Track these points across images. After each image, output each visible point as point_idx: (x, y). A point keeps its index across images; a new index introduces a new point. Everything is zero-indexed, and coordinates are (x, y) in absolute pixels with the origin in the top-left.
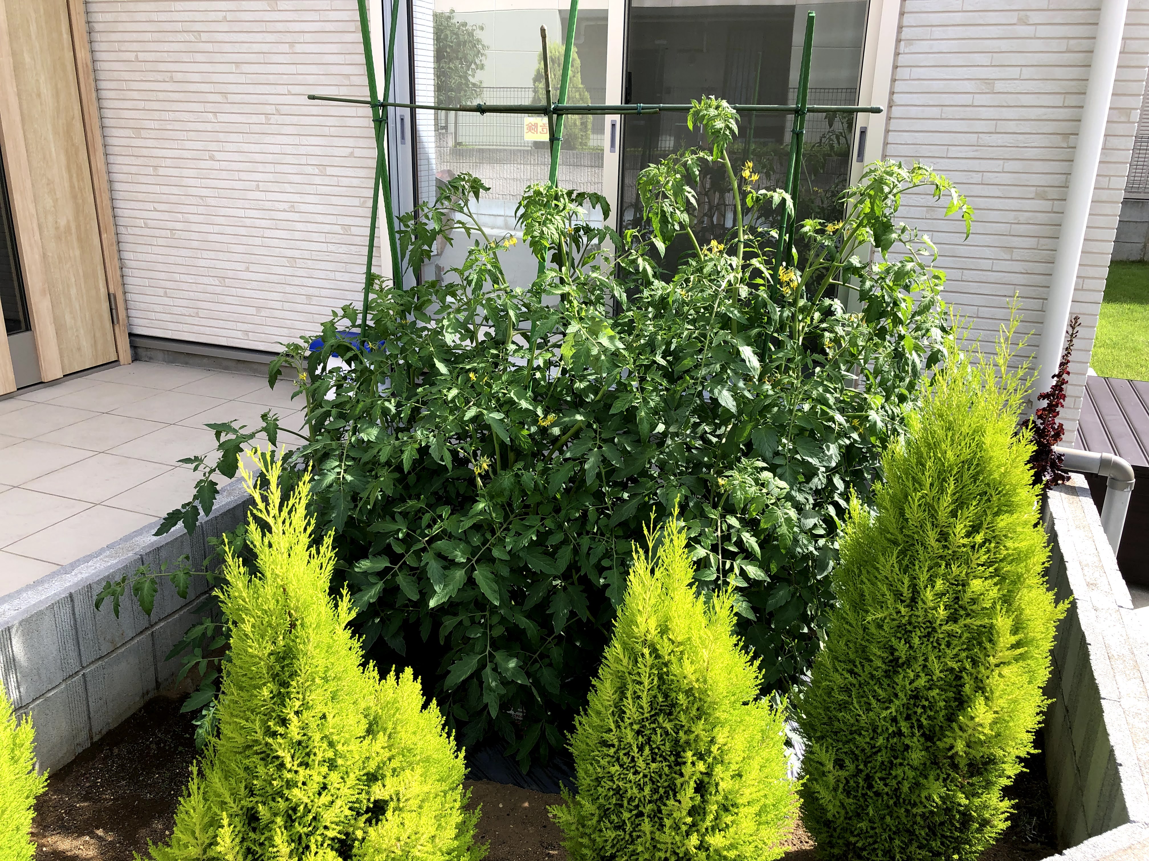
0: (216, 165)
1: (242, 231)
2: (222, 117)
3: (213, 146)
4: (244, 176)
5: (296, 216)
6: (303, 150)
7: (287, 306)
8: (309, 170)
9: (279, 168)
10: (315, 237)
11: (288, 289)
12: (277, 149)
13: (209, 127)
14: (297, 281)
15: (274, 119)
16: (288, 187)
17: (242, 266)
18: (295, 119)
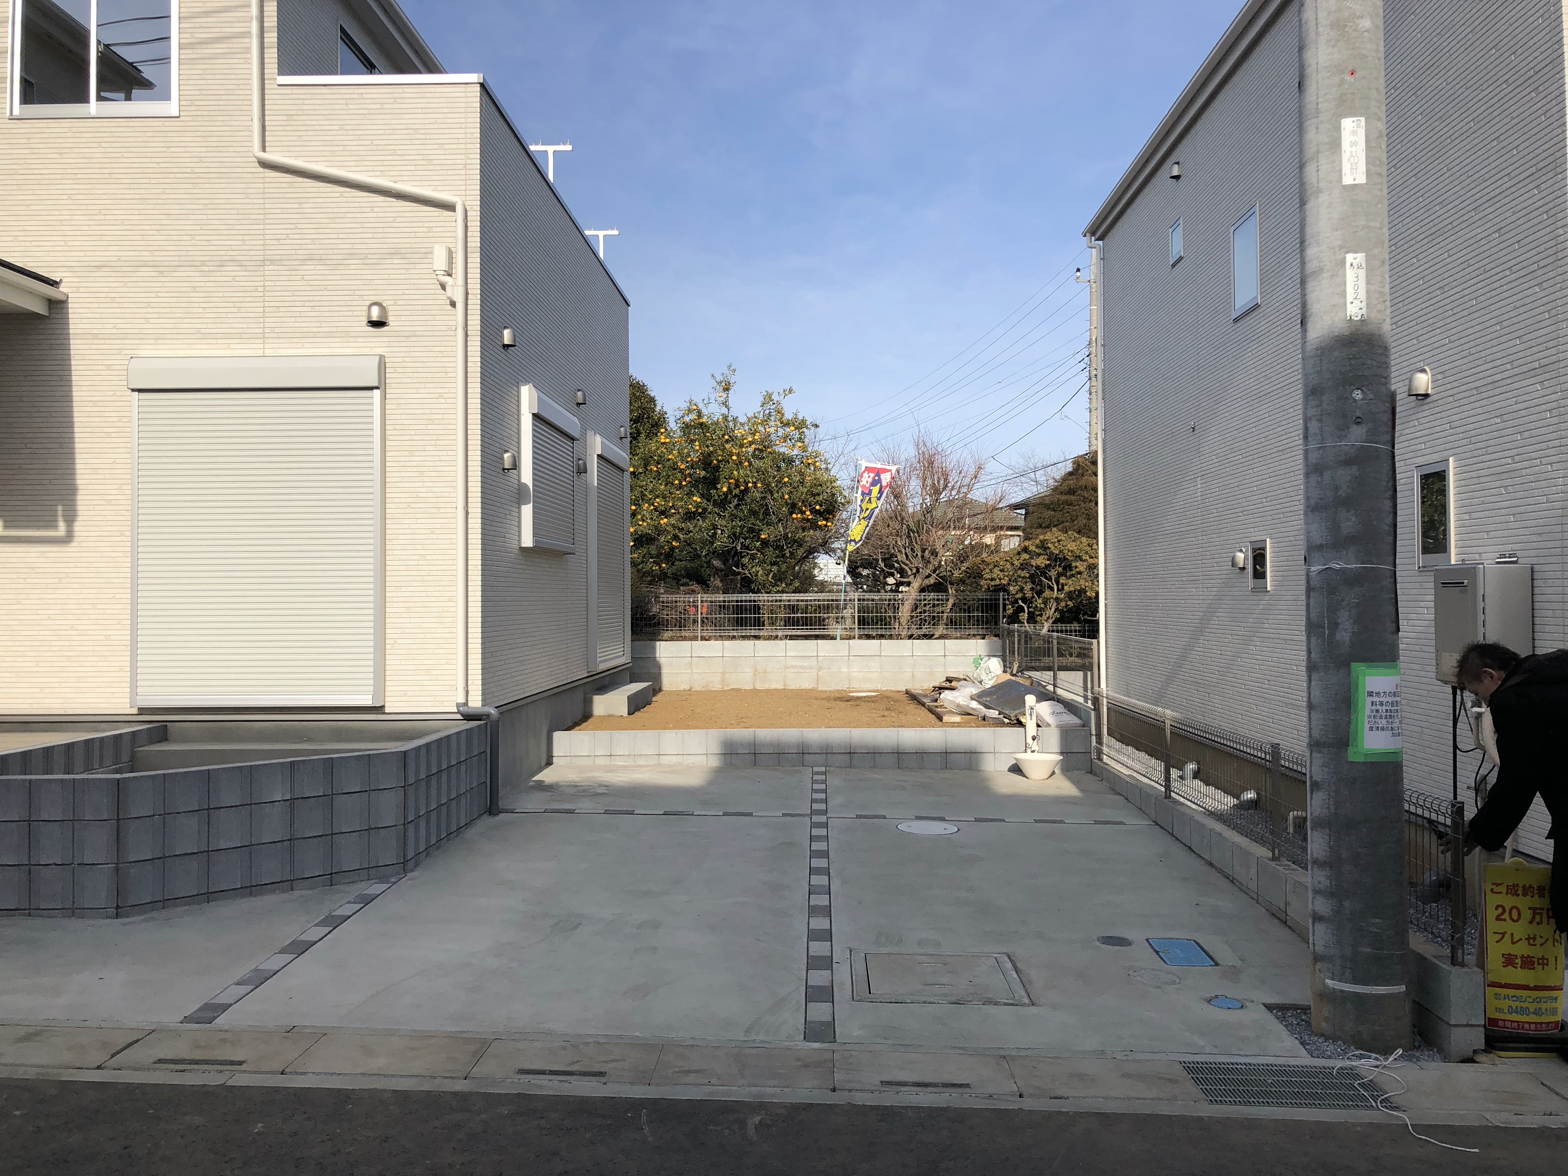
0: (22, 607)
1: (37, 643)
2: (28, 581)
3: (21, 596)
4: (39, 612)
5: (75, 633)
6: (82, 596)
7: (62, 685)
8: (86, 606)
9: (65, 607)
10: (86, 643)
11: (65, 675)
12: (65, 596)
13: (20, 586)
14: (72, 669)
15: (64, 581)
16: (70, 617)
17: (33, 664)
18: (78, 580)
